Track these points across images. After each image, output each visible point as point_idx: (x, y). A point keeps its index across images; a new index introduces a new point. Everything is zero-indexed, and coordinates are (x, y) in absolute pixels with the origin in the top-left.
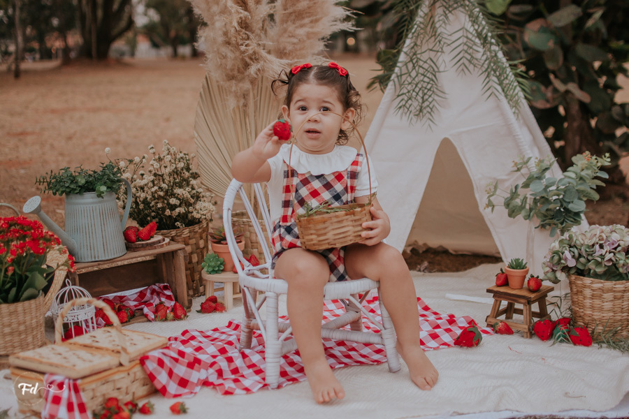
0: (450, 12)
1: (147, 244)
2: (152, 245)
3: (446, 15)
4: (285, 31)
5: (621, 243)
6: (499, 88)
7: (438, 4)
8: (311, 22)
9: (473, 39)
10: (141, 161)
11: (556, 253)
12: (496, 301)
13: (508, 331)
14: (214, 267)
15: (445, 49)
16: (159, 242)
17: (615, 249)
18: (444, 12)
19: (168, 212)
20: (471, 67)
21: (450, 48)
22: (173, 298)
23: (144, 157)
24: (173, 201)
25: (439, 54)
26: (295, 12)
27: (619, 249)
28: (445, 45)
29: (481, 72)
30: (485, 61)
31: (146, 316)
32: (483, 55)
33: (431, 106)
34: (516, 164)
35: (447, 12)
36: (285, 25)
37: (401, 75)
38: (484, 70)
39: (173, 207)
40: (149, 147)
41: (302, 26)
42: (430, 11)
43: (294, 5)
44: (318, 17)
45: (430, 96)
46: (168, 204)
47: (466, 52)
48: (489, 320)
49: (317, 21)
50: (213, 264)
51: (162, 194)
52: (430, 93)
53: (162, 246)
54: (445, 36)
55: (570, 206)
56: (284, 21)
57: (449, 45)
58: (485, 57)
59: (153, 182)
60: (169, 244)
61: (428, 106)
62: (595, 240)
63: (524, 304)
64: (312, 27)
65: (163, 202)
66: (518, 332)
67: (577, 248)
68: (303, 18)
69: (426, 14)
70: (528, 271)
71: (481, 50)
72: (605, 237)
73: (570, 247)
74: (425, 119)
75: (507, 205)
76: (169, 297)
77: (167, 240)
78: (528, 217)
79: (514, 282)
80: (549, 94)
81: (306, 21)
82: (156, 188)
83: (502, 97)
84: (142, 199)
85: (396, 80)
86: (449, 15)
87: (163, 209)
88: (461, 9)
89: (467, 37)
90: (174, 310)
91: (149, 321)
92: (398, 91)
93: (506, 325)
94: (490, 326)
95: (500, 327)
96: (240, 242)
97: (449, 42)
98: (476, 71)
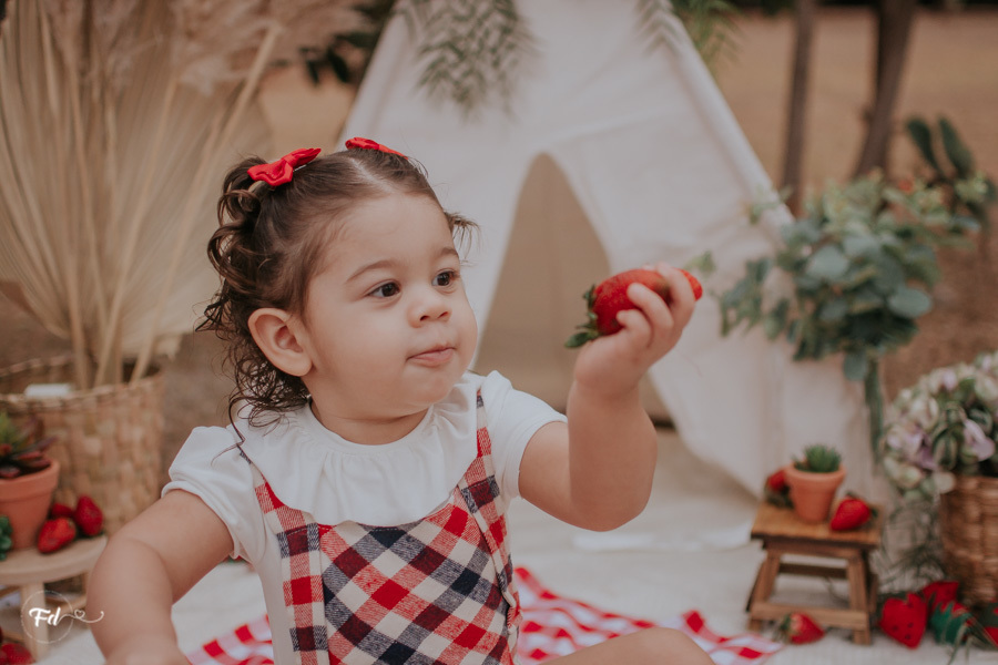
13: (810, 633)
45: (511, 47)
48: (758, 607)
52: (510, 39)
55: (894, 302)
63: (852, 561)
66: (831, 629)
70: (840, 481)
79: (811, 506)
85: (412, 10)
92: (421, 39)
93: (806, 620)
94: (757, 624)
95: (796, 626)
96: (47, 466)
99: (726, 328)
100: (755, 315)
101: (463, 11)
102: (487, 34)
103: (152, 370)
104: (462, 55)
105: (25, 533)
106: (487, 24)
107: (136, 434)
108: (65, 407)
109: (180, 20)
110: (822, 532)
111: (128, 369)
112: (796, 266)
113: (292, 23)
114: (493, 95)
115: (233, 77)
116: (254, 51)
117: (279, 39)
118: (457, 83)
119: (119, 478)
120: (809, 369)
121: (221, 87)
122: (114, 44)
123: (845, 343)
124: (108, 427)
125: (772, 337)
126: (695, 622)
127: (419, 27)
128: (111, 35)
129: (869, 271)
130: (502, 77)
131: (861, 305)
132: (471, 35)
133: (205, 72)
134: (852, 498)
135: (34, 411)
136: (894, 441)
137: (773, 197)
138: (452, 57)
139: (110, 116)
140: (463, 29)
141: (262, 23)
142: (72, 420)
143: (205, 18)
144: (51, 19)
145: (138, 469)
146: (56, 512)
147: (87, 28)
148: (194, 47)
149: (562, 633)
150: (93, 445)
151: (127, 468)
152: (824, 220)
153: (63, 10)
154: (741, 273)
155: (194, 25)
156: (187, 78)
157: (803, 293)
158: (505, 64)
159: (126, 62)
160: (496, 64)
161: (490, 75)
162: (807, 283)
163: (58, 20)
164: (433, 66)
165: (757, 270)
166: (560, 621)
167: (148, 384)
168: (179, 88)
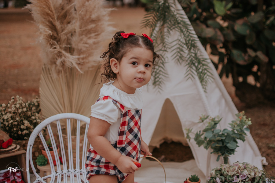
0: (171, 30)
1: (5, 151)
2: (8, 152)
3: (169, 31)
4: (82, 40)
5: (249, 176)
6: (196, 73)
7: (166, 25)
8: (96, 35)
9: (183, 45)
10: (7, 106)
11: (212, 178)
14: (42, 163)
15: (168, 50)
16: (12, 149)
17: (245, 179)
18: (168, 30)
19: (20, 132)
20: (181, 61)
21: (171, 50)
22: (21, 177)
23: (9, 103)
24: (22, 127)
25: (165, 52)
26: (86, 30)
27: (247, 179)
28: (168, 48)
29: (185, 65)
30: (189, 58)
32: (188, 54)
33: (160, 80)
34: (201, 118)
35: (170, 30)
36: (81, 37)
38: (187, 63)
39: (22, 130)
40: (12, 98)
41: (90, 38)
42: (160, 29)
43: (85, 26)
44: (99, 33)
46: (20, 128)
47: (179, 52)
49: (98, 35)
50: (41, 161)
51: (16, 123)
53: (14, 152)
54: (167, 43)
55: (228, 145)
56: (81, 34)
57: (170, 48)
58: (188, 56)
59: (11, 117)
60: (19, 150)
61: (158, 81)
62: (234, 173)
64: (96, 38)
65: (17, 127)
67: (224, 177)
68: (91, 33)
69: (158, 32)
71: (187, 52)
72: (240, 172)
73: (221, 175)
74: (157, 87)
75: (196, 139)
77: (18, 147)
78: (206, 148)
80: (246, 58)
81: (93, 35)
82: (12, 121)
83: (197, 78)
84: (7, 125)
86: (171, 32)
87: (17, 131)
88: (176, 29)
89: (179, 45)
97: (170, 47)
98: (184, 63)
99: (198, 144)
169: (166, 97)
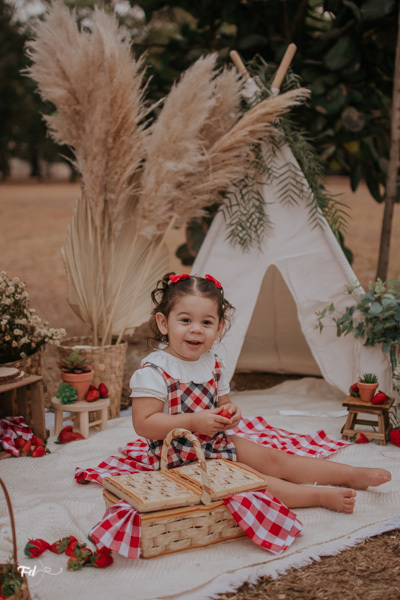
0: (278, 148)
3: (275, 151)
6: (325, 220)
9: (298, 172)
12: (351, 413)
13: (364, 440)
14: (69, 397)
16: (17, 374)
18: (273, 148)
19: (15, 344)
21: (277, 181)
22: (30, 430)
28: (274, 178)
31: (10, 451)
32: (309, 187)
34: (347, 288)
35: (275, 148)
37: (231, 206)
39: (18, 338)
45: (262, 225)
46: (14, 335)
47: (292, 184)
48: (345, 431)
50: (68, 394)
52: (261, 222)
53: (21, 378)
54: (275, 170)
57: (277, 178)
60: (25, 376)
63: (379, 415)
65: (11, 334)
66: (373, 440)
70: (377, 386)
71: (306, 183)
76: (26, 430)
77: (23, 373)
79: (366, 395)
85: (225, 210)
87: (11, 341)
89: (292, 172)
90: (33, 441)
91: (14, 456)
92: (228, 221)
93: (362, 435)
94: (345, 437)
95: (358, 437)
96: (90, 371)
97: (277, 175)
98: (303, 204)
99: (339, 334)
100: (350, 328)
101: (245, 212)
102: (253, 221)
103: (122, 342)
104: (244, 229)
105: (82, 395)
106: (254, 217)
107: (117, 364)
108: (93, 352)
109: (141, 212)
110: (369, 404)
111: (114, 341)
112: (366, 310)
113: (181, 214)
114: (254, 243)
115: (159, 233)
116: (167, 224)
117: (177, 219)
118: (241, 239)
119: (110, 380)
120: (371, 349)
121: (154, 236)
122: (116, 219)
123: (383, 339)
124: (108, 360)
125: (356, 337)
126: (322, 435)
127: (228, 216)
128: (115, 216)
129: (391, 312)
130: (258, 236)
131: (388, 325)
132: (248, 220)
133: (149, 231)
134: (380, 392)
135: (81, 353)
136: (396, 373)
137: (358, 283)
138: (240, 228)
139: (113, 245)
140: (244, 219)
141: (171, 214)
142: (95, 357)
143: (150, 211)
144: (91, 209)
145: (117, 377)
146: (92, 388)
147: (104, 213)
148: (146, 222)
149: (274, 437)
150: (102, 367)
151: (113, 376)
152: (375, 293)
153: (96, 205)
154: (345, 312)
155: (146, 214)
156: (142, 233)
157: (368, 320)
158: (259, 232)
159: (120, 226)
160: (256, 232)
161: (253, 235)
162: (369, 317)
163: (94, 209)
164: (233, 231)
165: (350, 311)
166: (273, 433)
167: (122, 345)
168: (139, 236)
169: (269, 264)
